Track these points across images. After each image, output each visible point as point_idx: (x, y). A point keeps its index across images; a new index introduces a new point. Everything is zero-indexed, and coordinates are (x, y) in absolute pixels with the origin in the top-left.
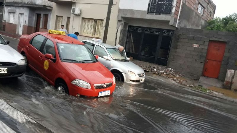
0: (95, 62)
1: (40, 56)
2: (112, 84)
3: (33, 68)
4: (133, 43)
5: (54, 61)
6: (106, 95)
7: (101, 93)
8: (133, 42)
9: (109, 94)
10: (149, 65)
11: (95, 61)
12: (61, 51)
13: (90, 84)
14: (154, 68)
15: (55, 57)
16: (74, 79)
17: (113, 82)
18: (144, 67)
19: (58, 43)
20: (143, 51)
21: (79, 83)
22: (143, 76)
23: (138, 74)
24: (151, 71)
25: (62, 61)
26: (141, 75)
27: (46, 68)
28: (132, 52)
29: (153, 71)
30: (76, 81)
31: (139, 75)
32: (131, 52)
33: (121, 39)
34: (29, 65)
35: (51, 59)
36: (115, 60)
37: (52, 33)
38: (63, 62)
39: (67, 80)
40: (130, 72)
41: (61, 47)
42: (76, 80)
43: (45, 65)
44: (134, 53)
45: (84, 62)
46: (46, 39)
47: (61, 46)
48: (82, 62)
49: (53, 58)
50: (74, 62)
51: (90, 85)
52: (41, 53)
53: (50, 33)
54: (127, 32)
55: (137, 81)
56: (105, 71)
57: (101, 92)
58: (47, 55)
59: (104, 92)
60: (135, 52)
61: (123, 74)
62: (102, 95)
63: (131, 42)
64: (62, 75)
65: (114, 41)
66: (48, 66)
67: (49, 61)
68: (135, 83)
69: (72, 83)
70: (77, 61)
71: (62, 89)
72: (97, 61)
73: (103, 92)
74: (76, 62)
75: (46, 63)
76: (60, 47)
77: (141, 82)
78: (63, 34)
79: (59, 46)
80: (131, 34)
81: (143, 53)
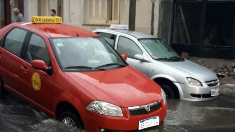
0: (122, 66)
1: (22, 68)
2: (160, 105)
3: (13, 90)
4: (185, 25)
5: (50, 72)
6: (153, 125)
7: (142, 123)
8: (184, 22)
9: (158, 124)
10: (221, 63)
11: (122, 64)
12: (59, 52)
13: (121, 107)
14: (233, 67)
15: (50, 64)
16: (90, 101)
17: (162, 101)
18: (213, 69)
19: (51, 38)
20: (206, 38)
21: (100, 108)
22: (216, 84)
23: (206, 82)
24: (229, 75)
25: (64, 71)
26: (213, 83)
27: (37, 87)
28: (184, 44)
29: (232, 74)
30: (94, 104)
31: (209, 83)
32: (183, 42)
33: (161, 20)
34: (5, 85)
35: (44, 70)
36: (158, 60)
37: (37, 22)
38: (66, 73)
39: (76, 103)
40: (189, 79)
41: (59, 45)
42: (95, 102)
43: (34, 82)
44: (190, 44)
45: (103, 68)
46: (30, 34)
47: (58, 42)
48: (100, 69)
49: (47, 68)
50: (84, 69)
51: (120, 109)
52: (23, 60)
53: (35, 22)
54: (172, 5)
55: (204, 96)
56: (143, 81)
57: (143, 121)
58: (36, 63)
59: (147, 121)
60: (192, 42)
61: (177, 85)
62: (145, 127)
63: (182, 24)
64: (67, 96)
65: (149, 26)
66: (40, 83)
67: (41, 74)
68: (201, 99)
69: (87, 108)
70: (91, 68)
71: (71, 121)
72: (126, 64)
73: (145, 122)
74: (89, 70)
75: (36, 77)
76: (56, 46)
77: (213, 96)
78: (58, 22)
79: (54, 44)
80: (180, 8)
81: (206, 43)
